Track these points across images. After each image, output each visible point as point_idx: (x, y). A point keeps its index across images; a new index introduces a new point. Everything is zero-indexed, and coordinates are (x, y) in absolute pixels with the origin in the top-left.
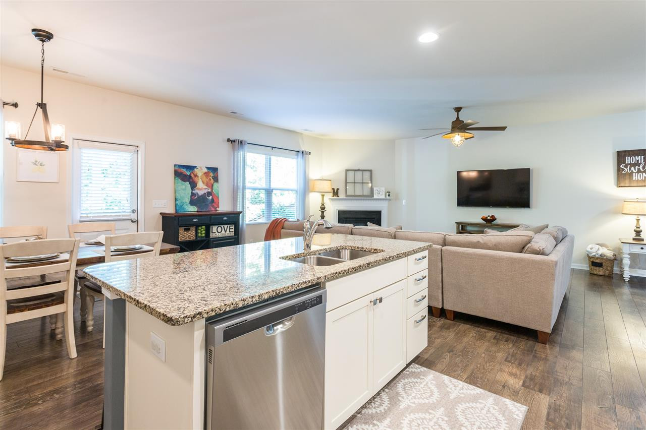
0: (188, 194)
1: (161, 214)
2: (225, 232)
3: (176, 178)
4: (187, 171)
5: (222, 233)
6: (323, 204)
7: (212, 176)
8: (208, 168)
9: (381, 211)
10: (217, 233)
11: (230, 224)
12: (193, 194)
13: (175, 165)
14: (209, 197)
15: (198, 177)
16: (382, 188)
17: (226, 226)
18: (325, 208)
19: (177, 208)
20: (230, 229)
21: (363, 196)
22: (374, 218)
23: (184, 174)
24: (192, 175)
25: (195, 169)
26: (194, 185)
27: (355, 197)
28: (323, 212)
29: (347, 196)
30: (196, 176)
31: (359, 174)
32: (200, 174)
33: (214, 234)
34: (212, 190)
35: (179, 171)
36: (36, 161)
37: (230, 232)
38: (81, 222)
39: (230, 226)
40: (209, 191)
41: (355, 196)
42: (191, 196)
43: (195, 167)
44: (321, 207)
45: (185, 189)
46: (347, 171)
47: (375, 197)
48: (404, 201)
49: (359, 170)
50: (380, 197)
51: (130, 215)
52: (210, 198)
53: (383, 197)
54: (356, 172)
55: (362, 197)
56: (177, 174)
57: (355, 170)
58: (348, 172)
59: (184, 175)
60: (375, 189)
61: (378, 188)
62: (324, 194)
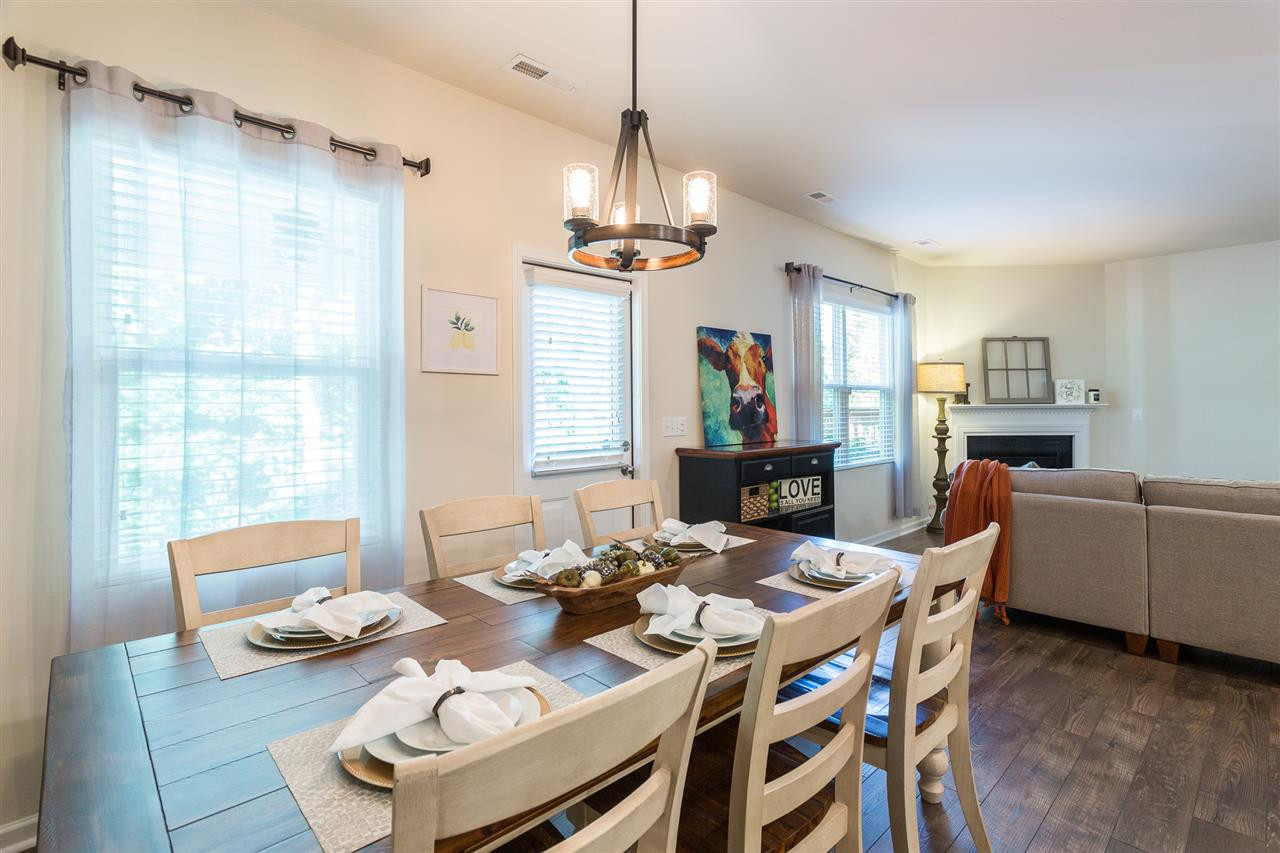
0: (726, 399)
1: (678, 451)
2: (805, 494)
3: (705, 362)
4: (721, 342)
5: (799, 497)
6: (942, 422)
7: (762, 355)
8: (755, 336)
9: (1071, 438)
10: (789, 498)
11: (813, 475)
12: (735, 402)
13: (700, 329)
14: (760, 407)
15: (740, 357)
16: (1077, 381)
17: (806, 480)
18: (947, 430)
19: (710, 437)
20: (814, 487)
21: (1028, 400)
22: (1055, 454)
23: (715, 349)
24: (730, 354)
25: (734, 339)
26: (734, 380)
27: (1009, 402)
28: (942, 441)
29: (988, 399)
30: (736, 355)
31: (1016, 349)
32: (743, 351)
33: (784, 500)
34: (764, 391)
35: (708, 344)
36: (458, 319)
37: (813, 494)
38: (535, 476)
39: (814, 480)
40: (760, 392)
41: (1009, 400)
42: (732, 406)
43: (733, 333)
44: (936, 429)
45: (719, 389)
46: (986, 341)
47: (1060, 401)
48: (1137, 413)
49: (1015, 339)
50: (1074, 403)
51: (621, 456)
52: (762, 410)
53: (1081, 402)
54: (1009, 344)
55: (1026, 402)
56: (705, 350)
57: (1004, 340)
58: (988, 344)
59: (718, 352)
60: (1058, 384)
61: (1064, 381)
62: (943, 396)
